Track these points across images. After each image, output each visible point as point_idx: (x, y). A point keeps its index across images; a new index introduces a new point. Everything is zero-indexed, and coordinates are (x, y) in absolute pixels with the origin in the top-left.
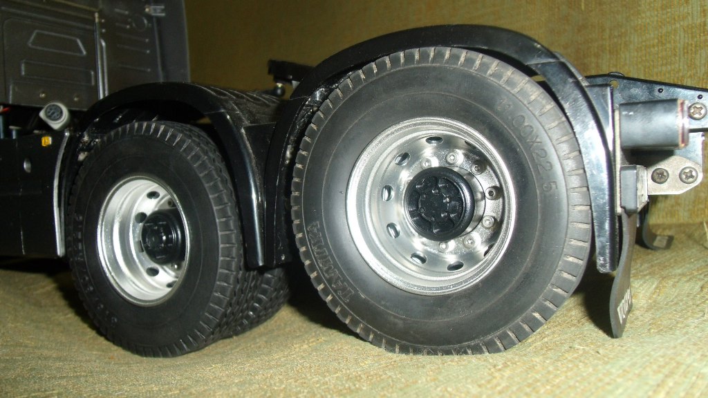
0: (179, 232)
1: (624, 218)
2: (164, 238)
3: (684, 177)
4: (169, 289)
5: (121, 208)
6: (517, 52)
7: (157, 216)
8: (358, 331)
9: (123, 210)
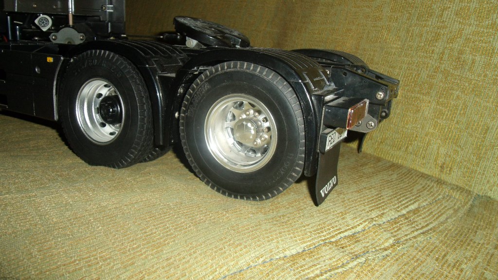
0: (119, 108)
1: (320, 154)
2: (111, 110)
3: (368, 125)
4: (113, 137)
5: (88, 93)
6: (285, 74)
7: (107, 99)
8: (200, 177)
9: (89, 95)
